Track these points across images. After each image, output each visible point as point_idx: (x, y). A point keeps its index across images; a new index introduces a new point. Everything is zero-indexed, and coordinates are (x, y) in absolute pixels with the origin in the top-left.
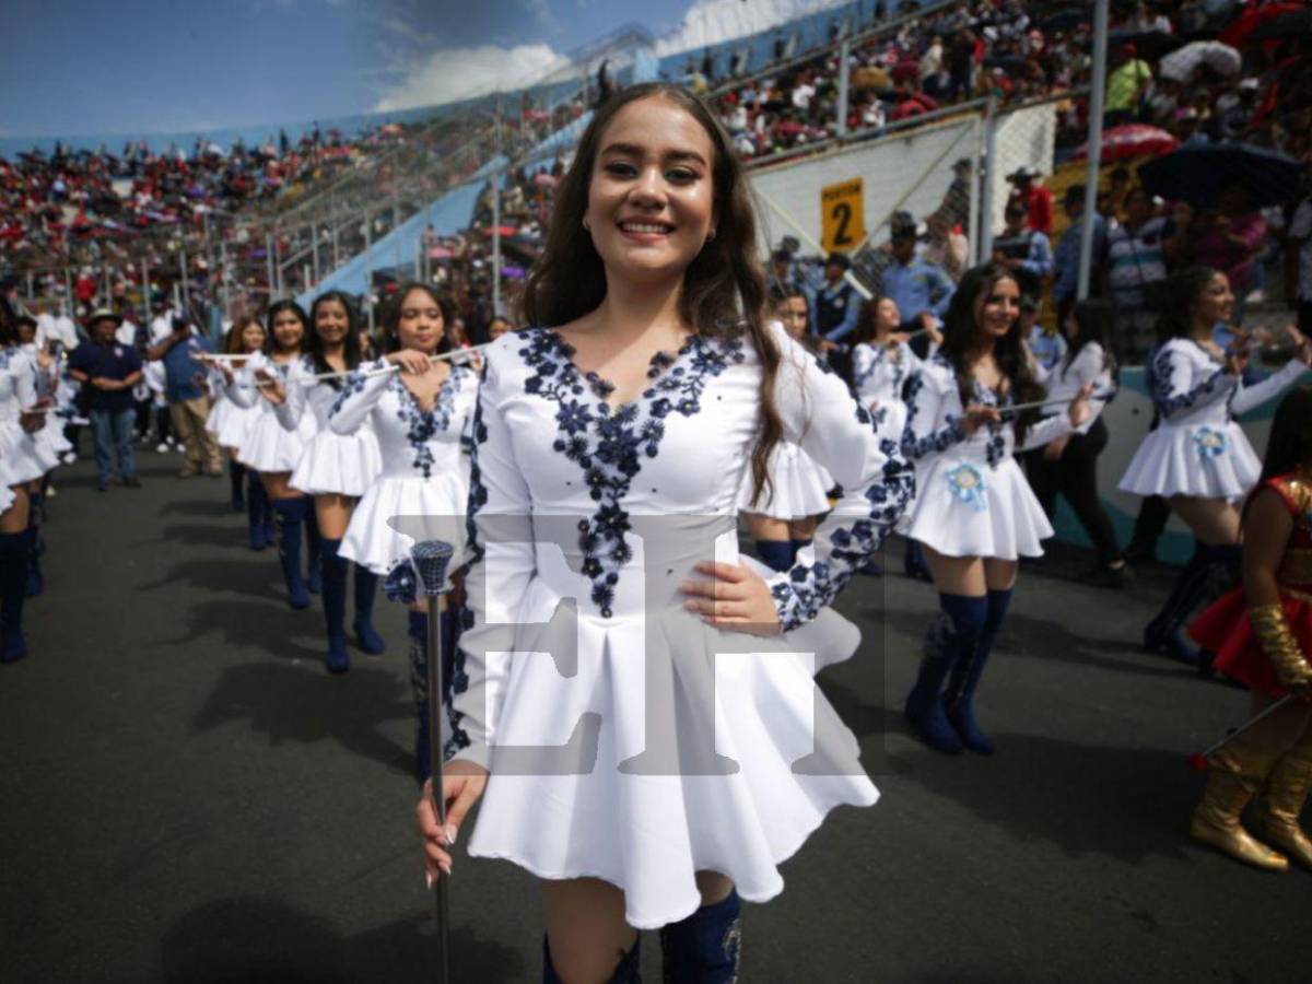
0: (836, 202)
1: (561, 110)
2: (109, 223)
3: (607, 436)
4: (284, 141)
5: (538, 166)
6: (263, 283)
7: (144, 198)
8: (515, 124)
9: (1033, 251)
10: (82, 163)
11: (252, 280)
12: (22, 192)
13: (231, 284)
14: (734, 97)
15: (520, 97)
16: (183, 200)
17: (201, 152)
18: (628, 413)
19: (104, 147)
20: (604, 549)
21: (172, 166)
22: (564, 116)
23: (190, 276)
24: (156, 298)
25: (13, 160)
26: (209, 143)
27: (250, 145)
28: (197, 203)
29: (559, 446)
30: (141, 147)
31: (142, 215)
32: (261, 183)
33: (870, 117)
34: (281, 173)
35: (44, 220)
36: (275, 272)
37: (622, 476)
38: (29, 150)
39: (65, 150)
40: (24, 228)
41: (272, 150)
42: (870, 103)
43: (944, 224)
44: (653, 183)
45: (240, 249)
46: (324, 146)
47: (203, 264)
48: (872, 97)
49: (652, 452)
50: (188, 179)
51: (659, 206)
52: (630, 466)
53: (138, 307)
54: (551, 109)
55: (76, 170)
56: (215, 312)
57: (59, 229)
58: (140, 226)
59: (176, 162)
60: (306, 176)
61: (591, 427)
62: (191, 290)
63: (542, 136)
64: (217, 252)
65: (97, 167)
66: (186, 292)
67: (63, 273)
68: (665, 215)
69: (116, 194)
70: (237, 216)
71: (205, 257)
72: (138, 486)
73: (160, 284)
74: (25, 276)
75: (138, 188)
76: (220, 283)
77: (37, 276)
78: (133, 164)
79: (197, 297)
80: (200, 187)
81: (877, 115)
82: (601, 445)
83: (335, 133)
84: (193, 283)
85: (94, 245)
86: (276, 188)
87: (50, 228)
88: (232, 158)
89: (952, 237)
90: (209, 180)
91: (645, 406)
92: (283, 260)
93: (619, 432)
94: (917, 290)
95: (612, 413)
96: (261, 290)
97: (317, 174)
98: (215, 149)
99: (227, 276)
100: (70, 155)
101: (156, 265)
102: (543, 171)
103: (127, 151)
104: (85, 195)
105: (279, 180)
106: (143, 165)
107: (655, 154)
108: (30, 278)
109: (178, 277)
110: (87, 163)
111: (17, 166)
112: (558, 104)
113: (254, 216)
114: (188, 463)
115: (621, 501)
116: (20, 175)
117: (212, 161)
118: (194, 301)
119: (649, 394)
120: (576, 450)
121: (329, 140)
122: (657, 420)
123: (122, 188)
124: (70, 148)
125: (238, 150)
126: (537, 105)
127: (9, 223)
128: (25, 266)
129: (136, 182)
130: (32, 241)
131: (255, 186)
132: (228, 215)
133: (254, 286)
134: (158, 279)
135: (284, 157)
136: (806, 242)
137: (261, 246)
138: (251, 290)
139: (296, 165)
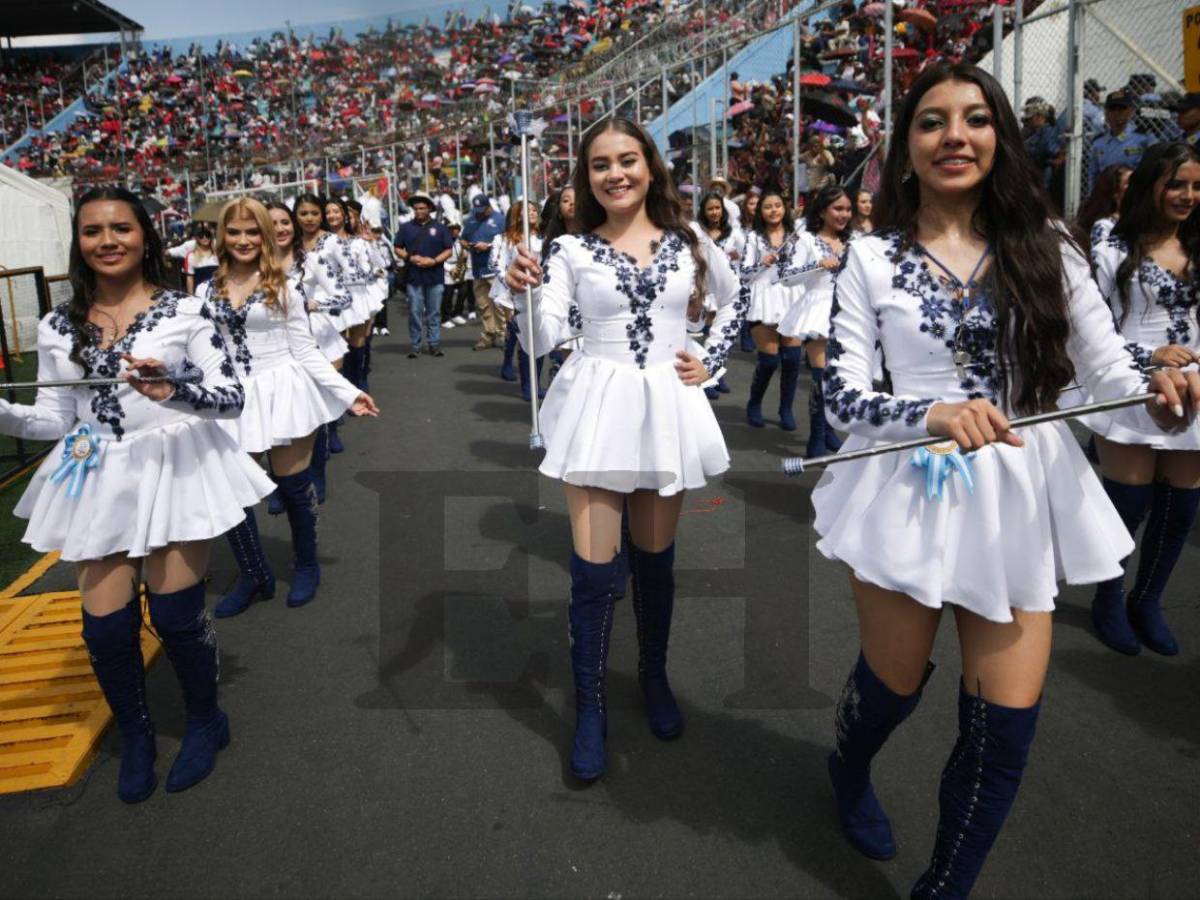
2: (430, 97)
3: (640, 282)
6: (565, 149)
7: (460, 69)
10: (408, 37)
11: (555, 148)
12: (360, 71)
13: (535, 151)
16: (496, 67)
17: (513, 13)
18: (648, 271)
19: (427, 20)
20: (640, 337)
21: (487, 31)
23: (498, 146)
24: (466, 169)
25: (354, 41)
26: (521, 4)
28: (507, 70)
29: (618, 288)
30: (460, 15)
31: (458, 86)
32: (570, 40)
34: (590, 28)
35: (375, 97)
37: (647, 301)
38: (366, 31)
39: (395, 26)
40: (360, 105)
41: (582, 3)
45: (548, 115)
49: (662, 289)
50: (501, 43)
52: (652, 296)
53: (452, 180)
55: (404, 45)
56: (519, 180)
57: (390, 105)
58: (456, 97)
59: (490, 26)
60: (615, 28)
61: (632, 278)
62: (499, 160)
65: (422, 39)
66: (493, 162)
67: (390, 149)
69: (437, 66)
70: (544, 79)
72: (440, 354)
73: (471, 155)
74: (358, 152)
75: (455, 60)
77: (370, 153)
78: (452, 33)
79: (504, 166)
80: (512, 51)
82: (638, 287)
84: (501, 153)
85: (416, 119)
86: (585, 44)
87: (379, 105)
88: (543, 17)
90: (519, 43)
91: (655, 268)
93: (645, 281)
95: (641, 272)
96: (563, 156)
97: (625, 26)
98: (526, 8)
100: (399, 31)
101: (469, 136)
103: (448, 21)
104: (411, 70)
105: (588, 36)
106: (461, 33)
108: (364, 156)
109: (486, 147)
110: (413, 37)
111: (355, 47)
113: (562, 79)
115: (647, 313)
116: (358, 56)
117: (522, 23)
118: (500, 171)
119: (656, 262)
120: (626, 289)
122: (663, 275)
123: (442, 59)
124: (399, 25)
125: (549, 8)
127: (349, 102)
128: (359, 145)
129: (454, 51)
130: (365, 119)
131: (563, 45)
132: (535, 82)
133: (557, 153)
134: (470, 151)
135: (592, 10)
136: (1163, 79)
137: (564, 111)
138: (555, 158)
139: (606, 18)
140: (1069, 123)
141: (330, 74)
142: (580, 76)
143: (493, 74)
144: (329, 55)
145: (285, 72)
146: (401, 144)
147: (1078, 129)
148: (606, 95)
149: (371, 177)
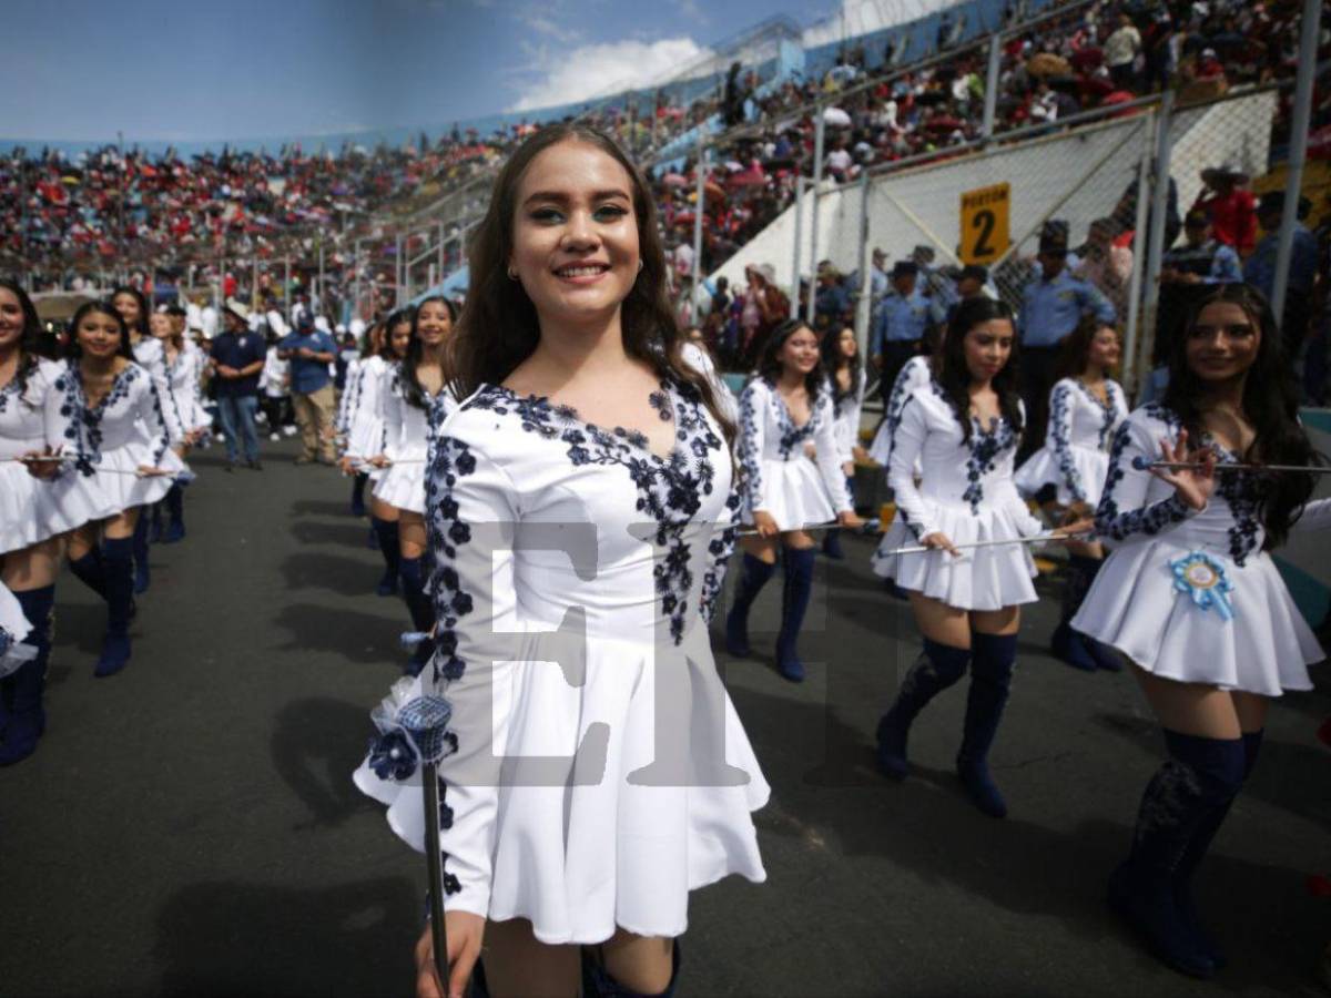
0: (978, 209)
1: (696, 106)
2: (262, 219)
4: (424, 141)
5: (668, 165)
6: (391, 279)
7: (294, 197)
8: (649, 122)
9: (1216, 267)
10: (244, 163)
11: (381, 277)
12: (193, 190)
13: (363, 279)
14: (885, 90)
15: (654, 95)
16: (328, 198)
17: (347, 152)
19: (263, 149)
21: (321, 166)
22: (700, 112)
23: (327, 271)
24: (295, 289)
25: (188, 161)
26: (354, 144)
27: (392, 145)
28: (339, 202)
30: (295, 148)
31: (291, 213)
32: (400, 181)
33: (1038, 111)
34: (419, 173)
35: (208, 216)
36: (403, 269)
38: (202, 152)
39: (231, 153)
40: (192, 222)
41: (413, 150)
42: (1042, 95)
43: (1104, 235)
44: (584, 226)
45: (376, 246)
46: (461, 145)
47: (339, 258)
48: (1043, 87)
50: (333, 178)
51: (594, 248)
53: (280, 298)
54: (687, 106)
55: (239, 170)
56: (346, 305)
57: (221, 225)
58: (288, 223)
59: (324, 162)
60: (443, 175)
62: (327, 284)
63: (674, 133)
64: (351, 248)
65: (257, 166)
66: (322, 285)
67: (219, 265)
68: (601, 256)
69: (270, 193)
70: (374, 214)
71: (342, 252)
72: (259, 469)
73: (301, 278)
74: (188, 267)
75: (289, 189)
76: (353, 279)
77: (200, 268)
78: (287, 164)
79: (332, 290)
80: (344, 186)
81: (1048, 109)
83: (472, 133)
84: (330, 277)
85: (247, 240)
86: (413, 187)
87: (212, 223)
88: (375, 159)
89: (1113, 249)
90: (351, 180)
92: (411, 259)
94: (1062, 309)
96: (389, 286)
97: (452, 173)
98: (360, 149)
99: (361, 272)
100: (235, 157)
101: (299, 259)
102: (673, 170)
103: (283, 152)
104: (244, 193)
105: (417, 180)
106: (297, 165)
107: (581, 198)
108: (193, 268)
109: (316, 271)
110: (249, 164)
111: (190, 167)
112: (693, 100)
113: (390, 215)
114: (306, 451)
116: (192, 175)
117: (355, 162)
118: (329, 294)
121: (466, 139)
123: (276, 187)
124: (235, 150)
125: (381, 151)
126: (673, 101)
127: (180, 218)
128: (187, 259)
129: (289, 181)
130: (196, 236)
131: (393, 185)
132: (366, 213)
133: (383, 281)
134: (299, 273)
135: (423, 156)
136: (942, 252)
137: (393, 244)
138: (382, 286)
139: (433, 165)
140: (858, 282)
141: (162, 189)
142: (407, 214)
143: (326, 205)
144: (163, 172)
145: (115, 184)
146: (230, 262)
147: (867, 291)
148: (434, 232)
149: (198, 291)
